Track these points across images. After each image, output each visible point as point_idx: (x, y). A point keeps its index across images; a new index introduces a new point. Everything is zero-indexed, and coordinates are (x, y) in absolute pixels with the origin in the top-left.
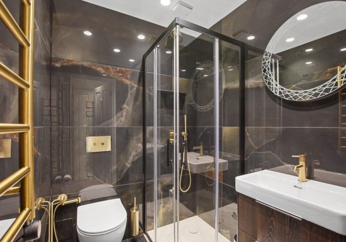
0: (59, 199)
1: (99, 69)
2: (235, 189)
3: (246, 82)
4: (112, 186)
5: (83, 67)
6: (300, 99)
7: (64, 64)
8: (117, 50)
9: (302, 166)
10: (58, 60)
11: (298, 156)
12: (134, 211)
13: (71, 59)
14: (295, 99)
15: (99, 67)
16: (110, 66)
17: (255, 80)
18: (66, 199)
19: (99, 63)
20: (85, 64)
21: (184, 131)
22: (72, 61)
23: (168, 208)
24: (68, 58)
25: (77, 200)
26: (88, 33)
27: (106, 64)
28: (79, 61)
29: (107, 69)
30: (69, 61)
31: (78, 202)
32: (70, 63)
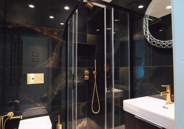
0: (8, 115)
1: (37, 29)
2: (123, 108)
3: (134, 36)
4: (44, 107)
5: (26, 28)
6: (167, 47)
7: (14, 26)
8: (52, 17)
9: (168, 93)
10: (10, 24)
11: (166, 86)
12: (59, 125)
13: (18, 23)
14: (163, 47)
15: (37, 28)
16: (44, 27)
17: (139, 35)
18: (13, 115)
19: (37, 25)
20: (27, 26)
21: (95, 71)
22: (19, 24)
23: (83, 124)
24: (16, 23)
25: (20, 117)
26: (32, 6)
27: (42, 26)
28: (24, 24)
29: (42, 29)
30: (17, 24)
31: (20, 118)
32: (18, 26)
